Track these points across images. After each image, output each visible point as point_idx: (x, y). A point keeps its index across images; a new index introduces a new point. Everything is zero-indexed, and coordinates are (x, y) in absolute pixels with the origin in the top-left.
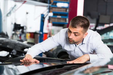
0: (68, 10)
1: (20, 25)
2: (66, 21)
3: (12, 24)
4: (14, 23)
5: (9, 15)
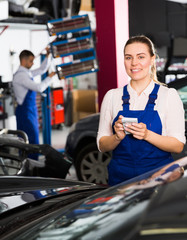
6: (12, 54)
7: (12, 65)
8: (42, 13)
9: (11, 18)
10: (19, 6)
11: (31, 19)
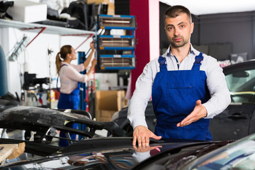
0: (133, 43)
1: (34, 75)
2: (131, 63)
3: (21, 75)
4: (23, 73)
5: (14, 58)
6: (49, 52)
7: (50, 62)
8: (74, 19)
9: (48, 20)
10: (54, 10)
11: (65, 23)
